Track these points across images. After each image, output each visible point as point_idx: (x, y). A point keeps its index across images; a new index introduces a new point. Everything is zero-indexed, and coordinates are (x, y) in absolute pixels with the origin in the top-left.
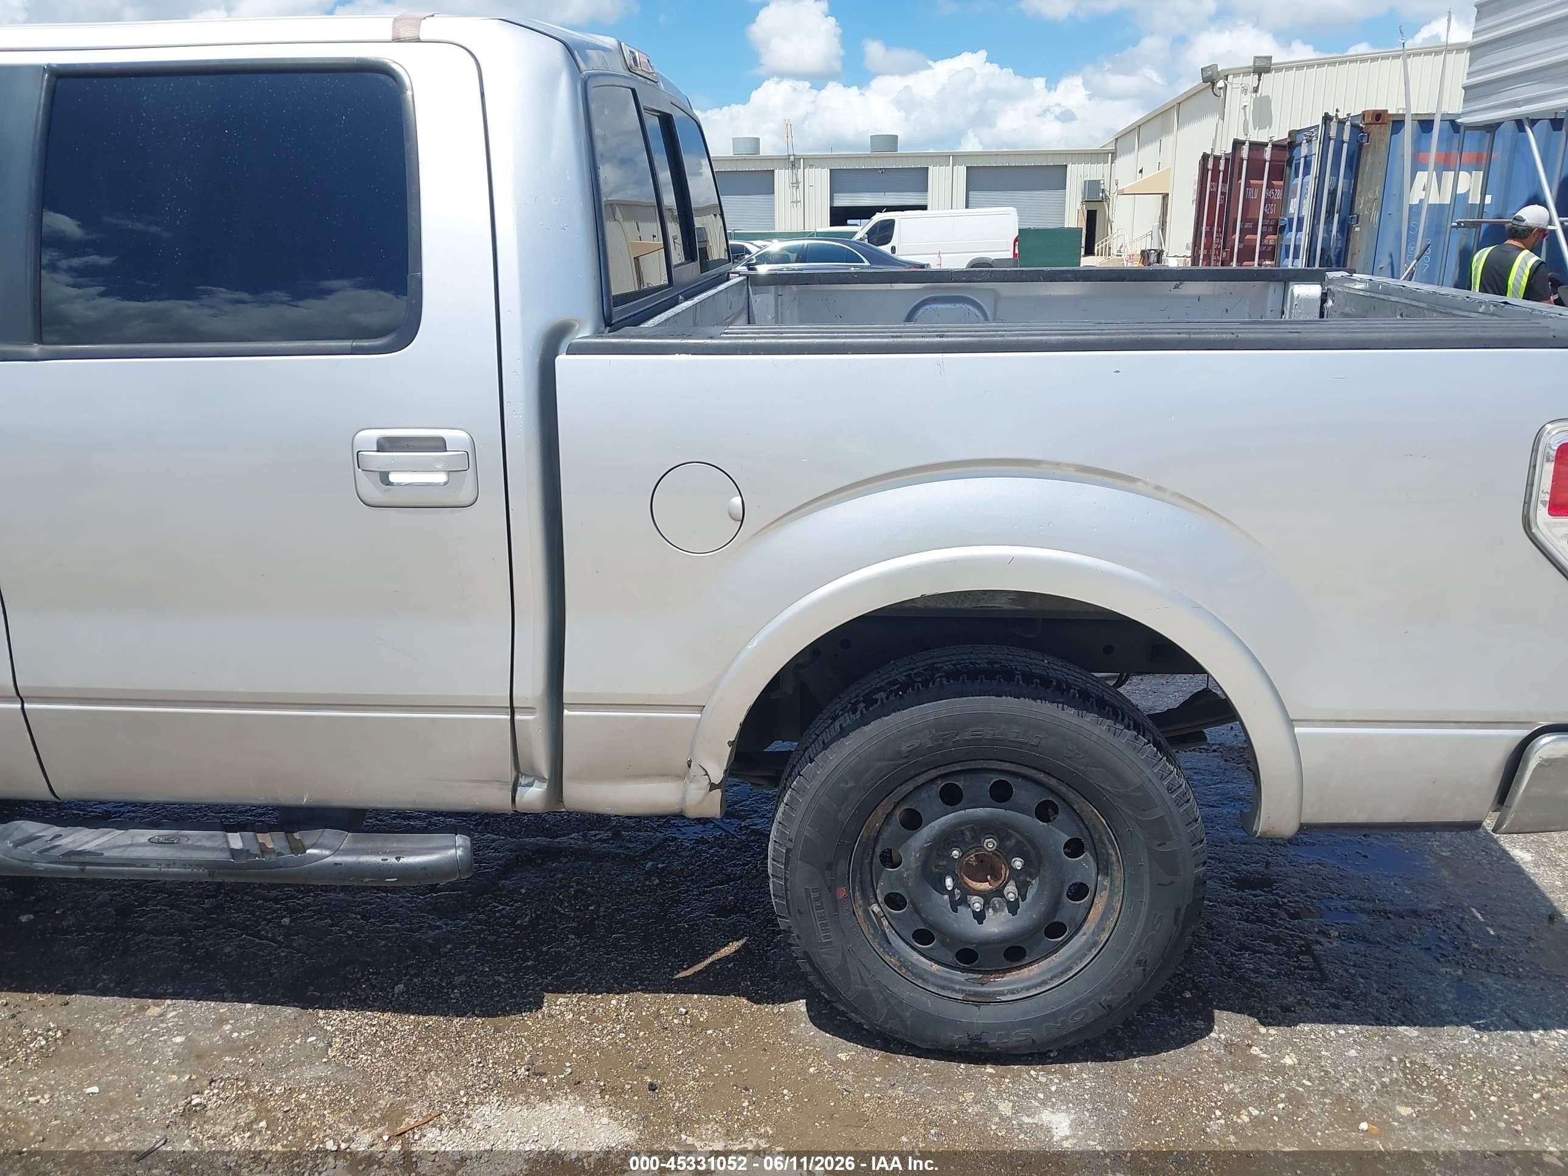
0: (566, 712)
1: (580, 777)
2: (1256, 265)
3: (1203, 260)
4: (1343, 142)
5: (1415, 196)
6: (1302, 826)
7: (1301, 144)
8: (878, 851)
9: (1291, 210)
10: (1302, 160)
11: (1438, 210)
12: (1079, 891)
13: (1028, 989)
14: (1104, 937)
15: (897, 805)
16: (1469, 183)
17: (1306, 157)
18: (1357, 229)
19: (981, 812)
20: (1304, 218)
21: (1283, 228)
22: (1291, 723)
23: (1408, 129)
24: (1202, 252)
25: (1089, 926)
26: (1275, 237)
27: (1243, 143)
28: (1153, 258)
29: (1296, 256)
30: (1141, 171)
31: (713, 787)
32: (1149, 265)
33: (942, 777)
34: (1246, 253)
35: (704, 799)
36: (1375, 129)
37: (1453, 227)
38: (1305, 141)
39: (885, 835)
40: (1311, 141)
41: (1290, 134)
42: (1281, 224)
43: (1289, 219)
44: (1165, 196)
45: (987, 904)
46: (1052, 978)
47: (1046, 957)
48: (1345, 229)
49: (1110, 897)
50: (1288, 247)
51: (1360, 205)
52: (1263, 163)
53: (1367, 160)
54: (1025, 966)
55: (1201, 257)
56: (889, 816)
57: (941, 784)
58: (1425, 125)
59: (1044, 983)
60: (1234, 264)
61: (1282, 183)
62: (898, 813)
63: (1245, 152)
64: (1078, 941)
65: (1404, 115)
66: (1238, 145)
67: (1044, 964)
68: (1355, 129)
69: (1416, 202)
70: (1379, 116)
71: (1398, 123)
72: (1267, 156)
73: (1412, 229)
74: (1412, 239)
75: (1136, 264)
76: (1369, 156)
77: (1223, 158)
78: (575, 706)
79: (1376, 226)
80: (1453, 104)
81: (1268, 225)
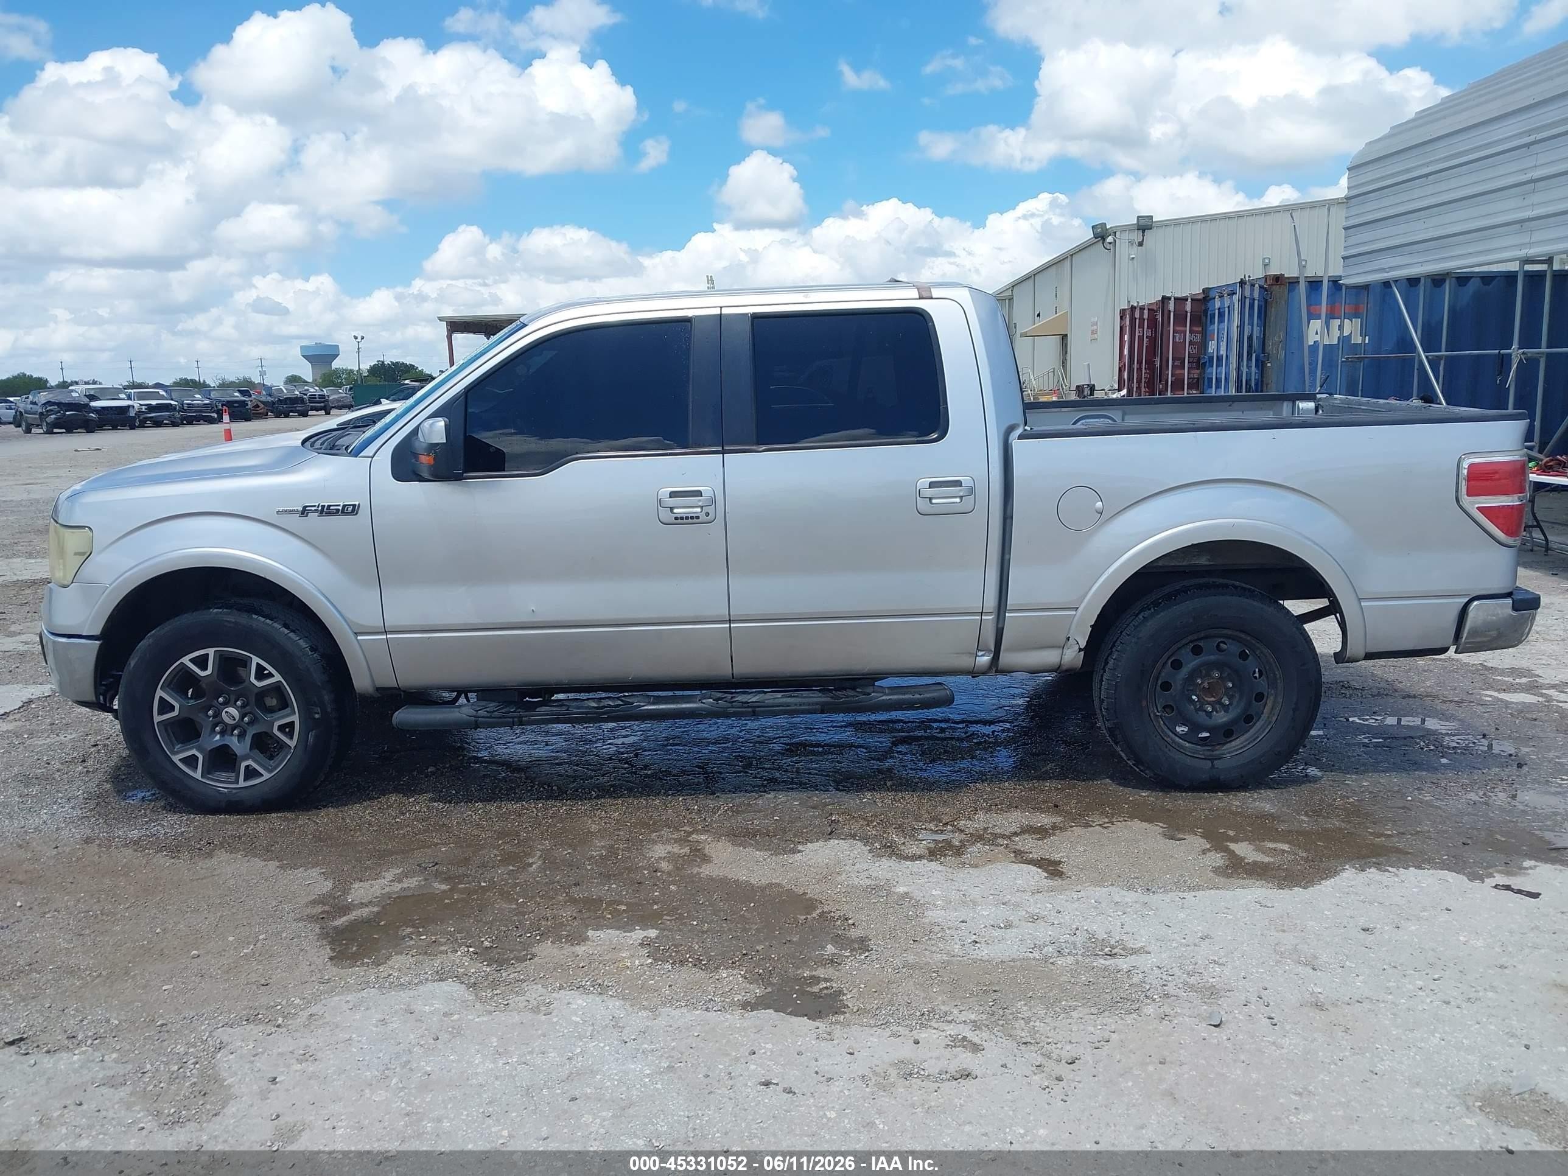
0: (1007, 614)
1: (1009, 650)
2: (1186, 394)
3: (1136, 392)
4: (1254, 299)
5: (1312, 337)
6: (1366, 654)
7: (1215, 298)
8: (1159, 683)
9: (1210, 350)
10: (1217, 311)
11: (1329, 348)
12: (1260, 697)
13: (1237, 750)
14: (1274, 719)
15: (1169, 658)
16: (1351, 328)
17: (1219, 309)
18: (1269, 365)
19: (1212, 658)
20: (1222, 356)
21: (1204, 364)
22: (1360, 600)
23: (1303, 286)
24: (1135, 385)
25: (1264, 716)
26: (1198, 371)
27: (1169, 298)
28: (1087, 392)
29: (1218, 386)
30: (1039, 315)
31: (1080, 650)
32: (1084, 397)
33: (1191, 642)
34: (1178, 385)
35: (1075, 657)
36: (1276, 288)
37: (1343, 362)
38: (1217, 297)
39: (1163, 674)
40: (1223, 296)
41: (1204, 290)
42: (1202, 361)
43: (1209, 357)
44: (1065, 337)
45: (1214, 709)
46: (1249, 743)
47: (1243, 735)
48: (1261, 365)
49: (1276, 698)
50: (1210, 380)
51: (1269, 348)
52: (1184, 313)
53: (1272, 311)
54: (1233, 740)
55: (1135, 389)
56: (1166, 663)
57: (1192, 645)
58: (1314, 284)
59: (1245, 746)
60: (1169, 395)
61: (1200, 329)
62: (1170, 661)
63: (1171, 306)
64: (1259, 724)
65: (1298, 278)
66: (1166, 301)
67: (1242, 738)
68: (1261, 289)
69: (1311, 343)
70: (1278, 279)
71: (1293, 283)
72: (1188, 307)
73: (1313, 365)
74: (1313, 371)
75: (1073, 397)
76: (1273, 309)
77: (1146, 309)
78: (1012, 611)
79: (1283, 362)
80: (1336, 269)
81: (1193, 362)
